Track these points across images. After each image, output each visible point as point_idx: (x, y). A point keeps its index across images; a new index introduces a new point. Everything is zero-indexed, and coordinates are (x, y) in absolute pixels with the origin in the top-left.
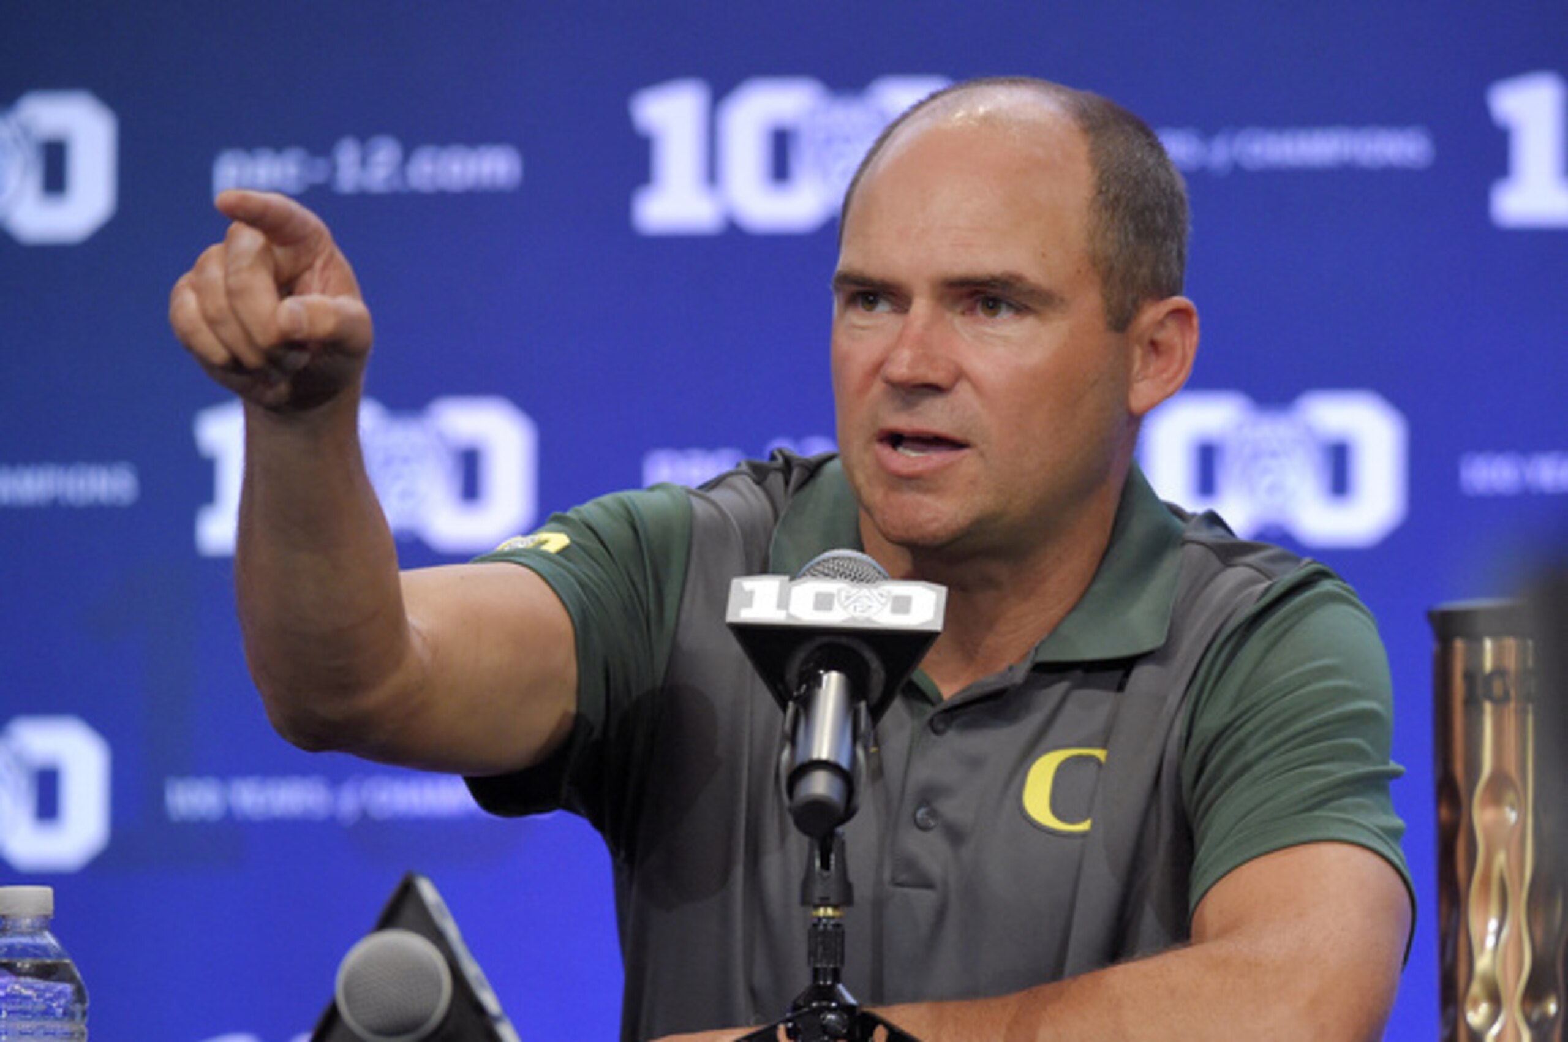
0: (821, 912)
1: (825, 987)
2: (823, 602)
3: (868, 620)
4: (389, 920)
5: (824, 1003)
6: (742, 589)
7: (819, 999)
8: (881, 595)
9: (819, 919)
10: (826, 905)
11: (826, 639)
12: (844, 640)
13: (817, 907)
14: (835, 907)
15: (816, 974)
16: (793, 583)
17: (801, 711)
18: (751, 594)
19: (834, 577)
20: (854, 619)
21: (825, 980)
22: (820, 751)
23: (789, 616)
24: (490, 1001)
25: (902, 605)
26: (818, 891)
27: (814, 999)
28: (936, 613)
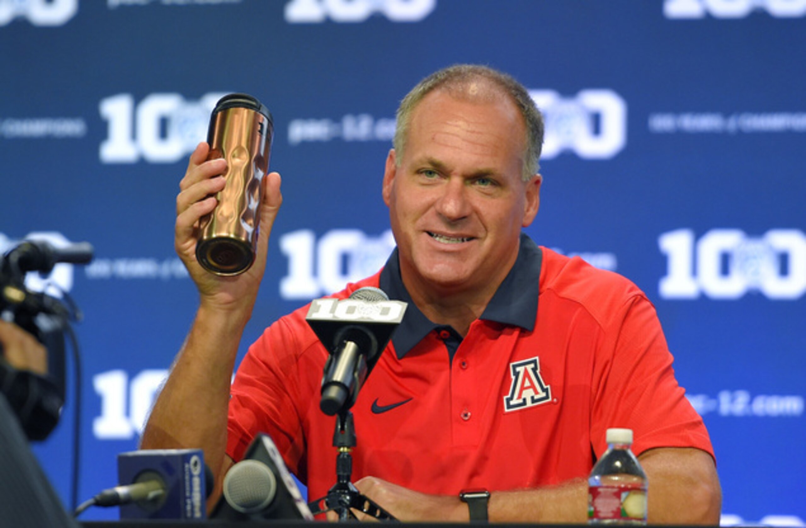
0: (342, 449)
1: (343, 484)
2: (351, 310)
3: (369, 318)
4: (250, 456)
5: (343, 491)
6: (316, 304)
7: (340, 489)
8: (377, 307)
9: (341, 453)
10: (344, 446)
11: (352, 327)
12: (358, 327)
13: (340, 447)
14: (348, 447)
15: (339, 478)
16: (340, 302)
17: (334, 359)
18: (319, 306)
19: (361, 299)
20: (363, 318)
21: (343, 481)
22: (337, 377)
23: (334, 316)
24: (295, 492)
25: (385, 311)
26: (340, 440)
27: (338, 489)
28: (400, 316)
